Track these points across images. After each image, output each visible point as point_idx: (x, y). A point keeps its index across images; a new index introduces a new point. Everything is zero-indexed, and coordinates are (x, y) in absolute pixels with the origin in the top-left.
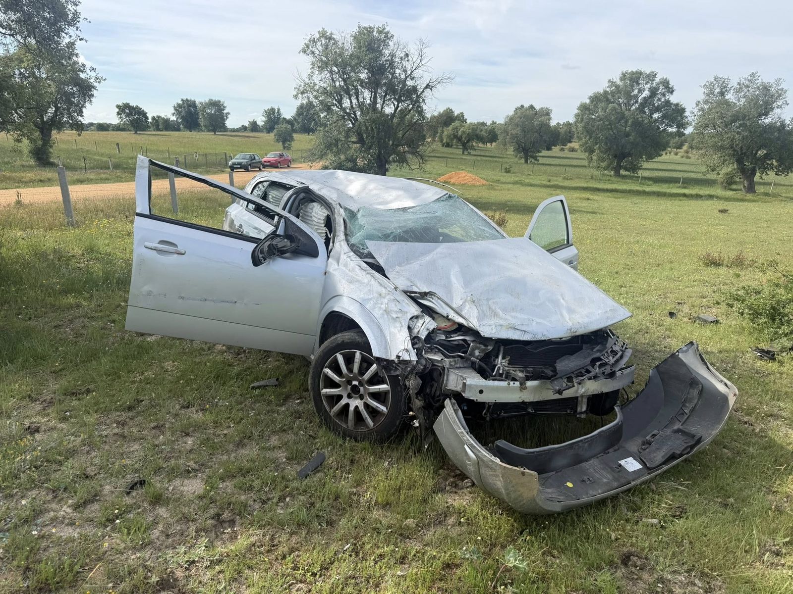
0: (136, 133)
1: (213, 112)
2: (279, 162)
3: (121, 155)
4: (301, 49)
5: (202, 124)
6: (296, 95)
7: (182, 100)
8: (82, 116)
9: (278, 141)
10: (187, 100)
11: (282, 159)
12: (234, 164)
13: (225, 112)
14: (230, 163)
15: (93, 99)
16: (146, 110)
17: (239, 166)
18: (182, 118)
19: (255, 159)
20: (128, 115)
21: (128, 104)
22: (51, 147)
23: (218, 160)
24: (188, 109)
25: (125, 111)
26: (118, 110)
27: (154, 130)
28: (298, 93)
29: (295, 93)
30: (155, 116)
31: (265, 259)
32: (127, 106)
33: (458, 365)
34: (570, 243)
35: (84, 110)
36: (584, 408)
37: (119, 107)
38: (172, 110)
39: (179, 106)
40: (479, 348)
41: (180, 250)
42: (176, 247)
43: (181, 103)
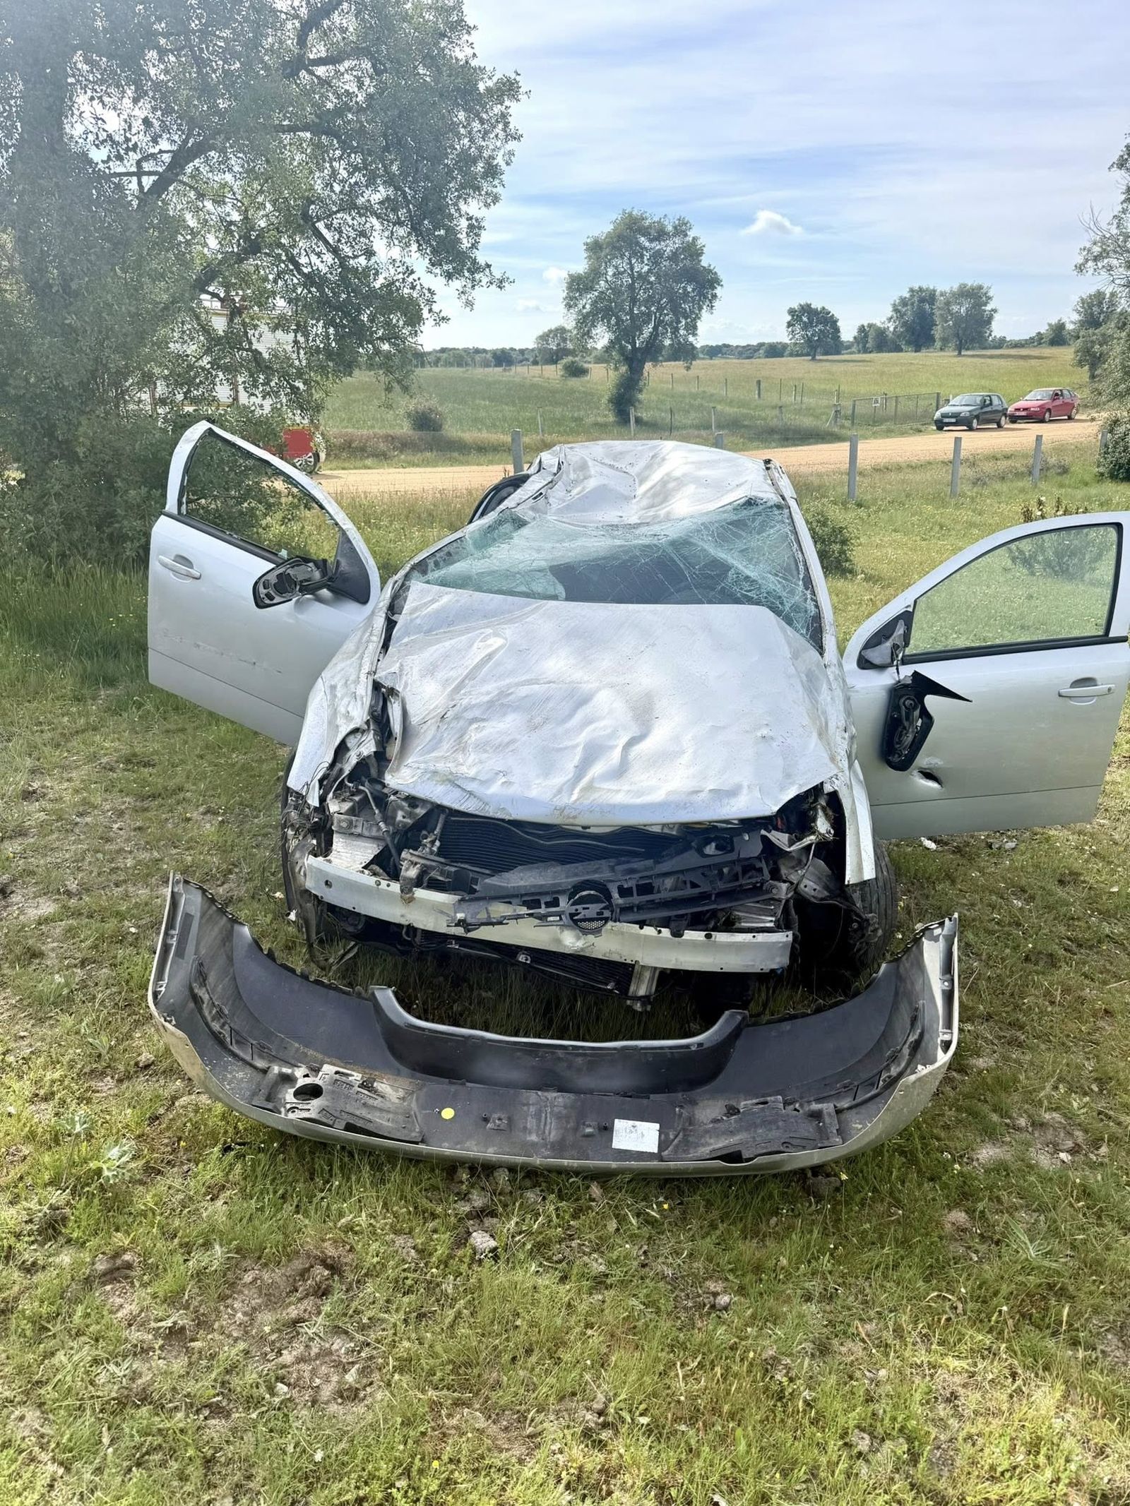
0: (814, 359)
1: (963, 310)
2: (1049, 410)
3: (761, 402)
4: (1115, 159)
5: (937, 336)
6: (1083, 264)
7: (912, 290)
8: (694, 335)
9: (1080, 364)
10: (921, 289)
11: (1058, 403)
12: (944, 416)
13: (988, 308)
14: (938, 415)
15: (716, 304)
16: (837, 316)
17: (953, 420)
18: (905, 324)
19: (991, 404)
20: (805, 327)
21: (809, 306)
22: (640, 391)
23: (919, 410)
24: (919, 307)
25: (801, 319)
26: (789, 318)
27: (859, 352)
28: (1087, 260)
29: (1080, 260)
30: (866, 324)
31: (271, 598)
32: (806, 309)
33: (359, 830)
34: (1112, 635)
35: (699, 324)
36: (642, 988)
37: (792, 312)
38: (889, 312)
39: (904, 302)
40: (402, 808)
41: (195, 572)
42: (192, 567)
43: (908, 295)
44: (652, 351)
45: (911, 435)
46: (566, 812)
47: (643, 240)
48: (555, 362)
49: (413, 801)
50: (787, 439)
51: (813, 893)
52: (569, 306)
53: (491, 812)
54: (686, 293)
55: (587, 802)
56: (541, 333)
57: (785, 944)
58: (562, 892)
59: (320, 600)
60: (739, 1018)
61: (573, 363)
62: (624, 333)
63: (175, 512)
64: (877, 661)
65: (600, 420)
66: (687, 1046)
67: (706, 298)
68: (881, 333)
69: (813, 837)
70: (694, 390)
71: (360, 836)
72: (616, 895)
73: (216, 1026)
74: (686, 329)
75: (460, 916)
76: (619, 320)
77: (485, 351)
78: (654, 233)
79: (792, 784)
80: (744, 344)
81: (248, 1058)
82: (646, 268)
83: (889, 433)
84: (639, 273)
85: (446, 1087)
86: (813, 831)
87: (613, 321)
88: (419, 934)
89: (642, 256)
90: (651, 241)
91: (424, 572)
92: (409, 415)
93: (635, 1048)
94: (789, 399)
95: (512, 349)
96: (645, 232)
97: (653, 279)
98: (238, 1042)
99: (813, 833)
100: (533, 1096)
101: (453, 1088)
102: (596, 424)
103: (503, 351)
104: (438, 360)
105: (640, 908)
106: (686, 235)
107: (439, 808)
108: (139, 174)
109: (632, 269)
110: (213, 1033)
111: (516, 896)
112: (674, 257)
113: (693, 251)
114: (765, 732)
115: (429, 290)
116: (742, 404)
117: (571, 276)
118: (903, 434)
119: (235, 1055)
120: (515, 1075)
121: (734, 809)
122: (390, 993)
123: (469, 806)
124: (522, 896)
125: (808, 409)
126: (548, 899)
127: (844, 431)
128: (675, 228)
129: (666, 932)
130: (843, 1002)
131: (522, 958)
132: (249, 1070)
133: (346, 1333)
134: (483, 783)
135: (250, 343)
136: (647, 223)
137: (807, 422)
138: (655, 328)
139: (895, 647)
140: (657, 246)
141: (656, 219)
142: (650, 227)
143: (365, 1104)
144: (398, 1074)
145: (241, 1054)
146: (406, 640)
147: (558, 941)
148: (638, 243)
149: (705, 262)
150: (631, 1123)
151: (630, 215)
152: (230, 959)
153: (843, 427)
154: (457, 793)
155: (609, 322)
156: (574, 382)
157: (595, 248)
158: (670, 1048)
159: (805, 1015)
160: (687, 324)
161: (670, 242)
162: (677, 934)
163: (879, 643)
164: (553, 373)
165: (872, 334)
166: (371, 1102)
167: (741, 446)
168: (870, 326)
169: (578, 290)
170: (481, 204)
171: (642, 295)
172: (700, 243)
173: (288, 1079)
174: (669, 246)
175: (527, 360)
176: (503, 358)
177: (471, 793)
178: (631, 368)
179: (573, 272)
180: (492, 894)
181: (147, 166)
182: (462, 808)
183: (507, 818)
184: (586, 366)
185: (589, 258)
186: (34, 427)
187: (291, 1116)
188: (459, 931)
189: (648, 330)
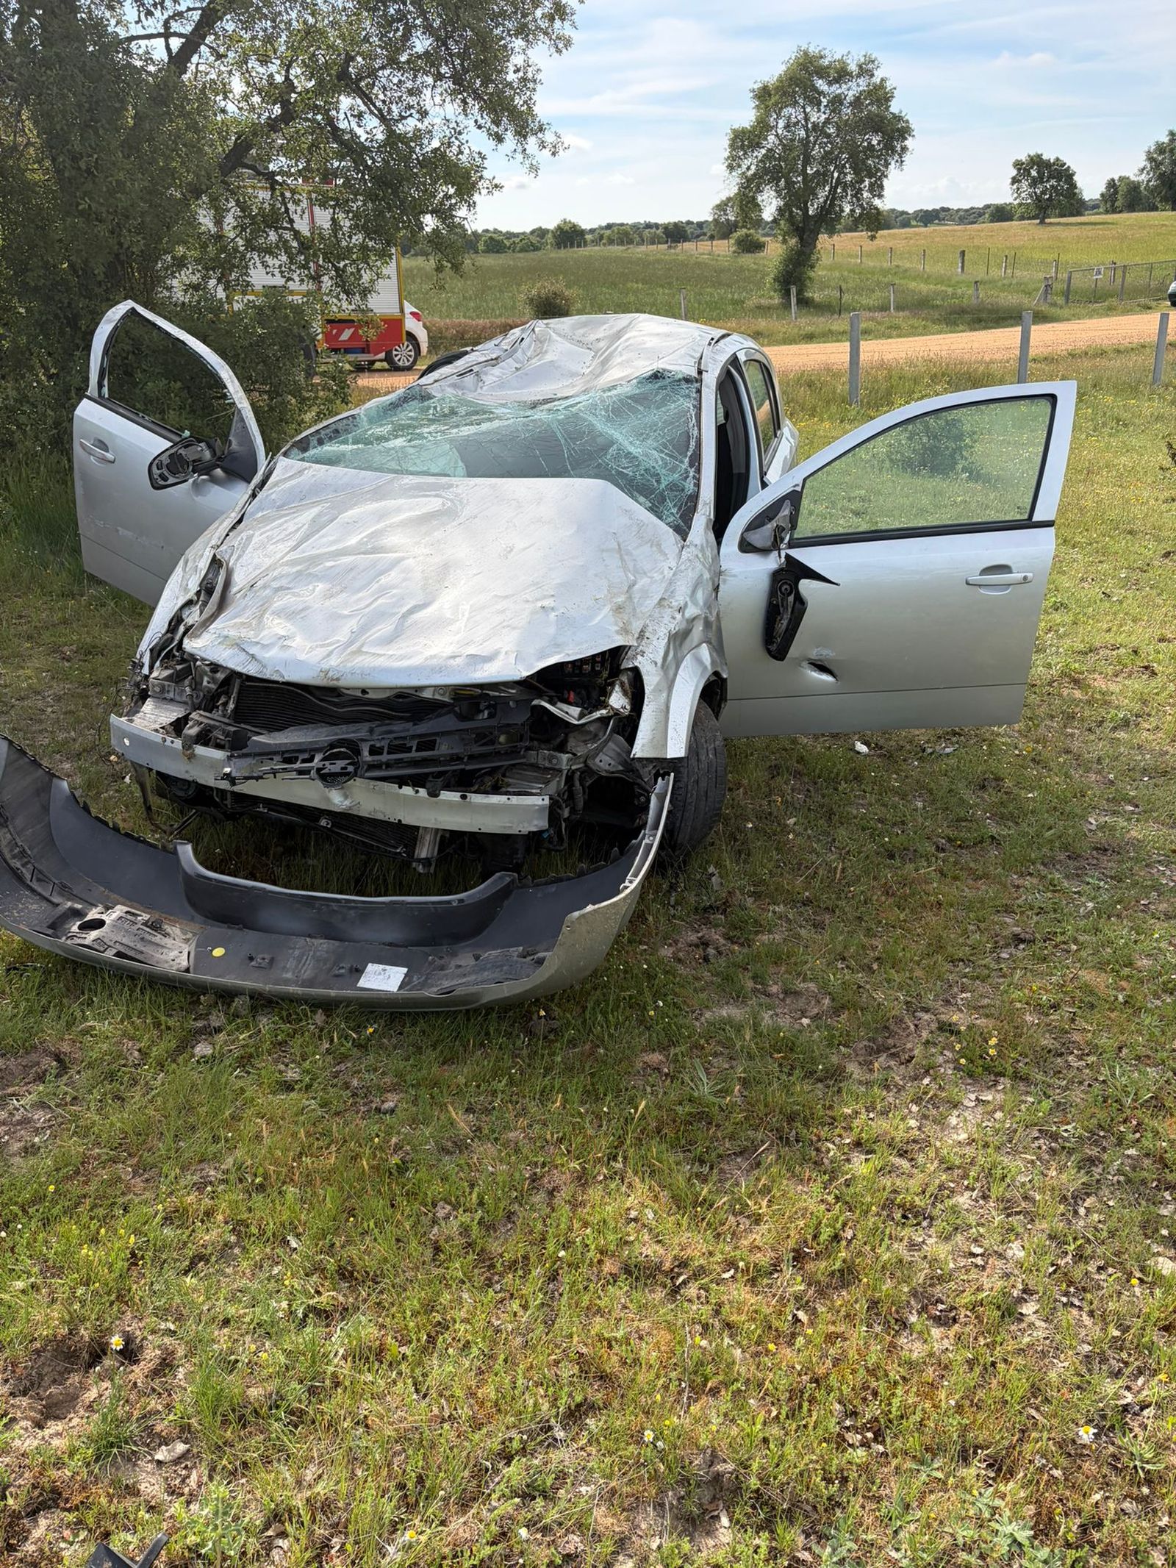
0: (1042, 222)
3: (964, 277)
8: (880, 196)
16: (1074, 168)
18: (1161, 176)
20: (1034, 183)
21: (1039, 156)
22: (812, 267)
23: (1154, 282)
25: (1029, 174)
26: (1014, 172)
27: (1106, 212)
30: (1116, 178)
31: (165, 479)
32: (1037, 161)
33: (171, 695)
35: (885, 182)
36: (425, 850)
37: (1018, 165)
38: (1142, 161)
39: (1161, 149)
40: (206, 673)
41: (110, 456)
42: (107, 451)
43: (1166, 140)
44: (828, 219)
45: (1137, 313)
46: (330, 674)
47: (821, 84)
48: (725, 236)
49: (215, 667)
50: (980, 320)
51: (607, 767)
52: (731, 168)
53: (268, 675)
54: (871, 147)
55: (349, 665)
56: (718, 202)
57: (541, 808)
58: (318, 750)
59: (214, 480)
60: (508, 879)
61: (747, 236)
62: (794, 199)
63: (96, 395)
64: (758, 544)
65: (763, 302)
66: (449, 902)
67: (894, 151)
68: (1134, 188)
69: (604, 712)
70: (886, 265)
71: (172, 700)
72: (366, 753)
73: (16, 864)
74: (871, 190)
75: (227, 770)
76: (790, 184)
77: (657, 226)
78: (833, 74)
79: (559, 653)
80: (967, 207)
81: (46, 894)
82: (823, 117)
83: (1110, 311)
84: (815, 126)
85: (224, 930)
86: (604, 705)
87: (782, 182)
88: (229, 796)
89: (819, 103)
90: (830, 84)
91: (305, 450)
92: (531, 300)
93: (402, 903)
94: (996, 273)
95: (689, 223)
96: (822, 72)
97: (831, 130)
98: (39, 880)
99: (605, 708)
100: (301, 941)
101: (230, 932)
102: (759, 307)
103: (676, 225)
104: (601, 237)
105: (388, 765)
106: (872, 75)
107: (233, 675)
108: (167, 35)
109: (807, 119)
110: (11, 868)
111: (275, 753)
112: (857, 102)
113: (880, 95)
114: (546, 603)
115: (480, 153)
116: (940, 280)
117: (734, 131)
118: (1126, 312)
119: (33, 890)
120: (295, 925)
121: (486, 674)
122: (189, 847)
123: (251, 669)
124: (283, 753)
125: (1019, 284)
126: (306, 756)
127: (1053, 310)
128: (860, 67)
129: (423, 792)
130: (604, 866)
131: (323, 822)
132: (45, 905)
133: (50, 1107)
134: (264, 646)
135: (291, 221)
136: (826, 62)
137: (1009, 299)
138: (833, 190)
139: (779, 530)
140: (837, 90)
141: (837, 57)
142: (829, 67)
143: (142, 939)
144: (192, 919)
145: (39, 890)
146: (260, 514)
147: (328, 800)
148: (815, 89)
149: (895, 107)
150: (382, 967)
151: (806, 53)
152: (46, 809)
153: (1054, 305)
154: (243, 656)
155: (777, 185)
156: (747, 260)
157: (763, 95)
158: (433, 903)
159: (569, 879)
160: (871, 185)
161: (853, 84)
162: (433, 794)
163: (763, 524)
164: (724, 248)
165: (1123, 189)
166: (149, 937)
167: (920, 330)
168: (1121, 179)
169: (742, 147)
170: (553, 50)
171: (817, 152)
172: (889, 85)
173: (78, 914)
174: (852, 90)
175: (705, 234)
176: (676, 233)
177: (253, 656)
178: (801, 239)
179: (736, 126)
180: (257, 750)
181: (175, 26)
182: (244, 671)
183: (281, 679)
184: (763, 239)
185: (757, 107)
186: (56, 316)
187: (69, 942)
188: (224, 785)
189: (823, 194)
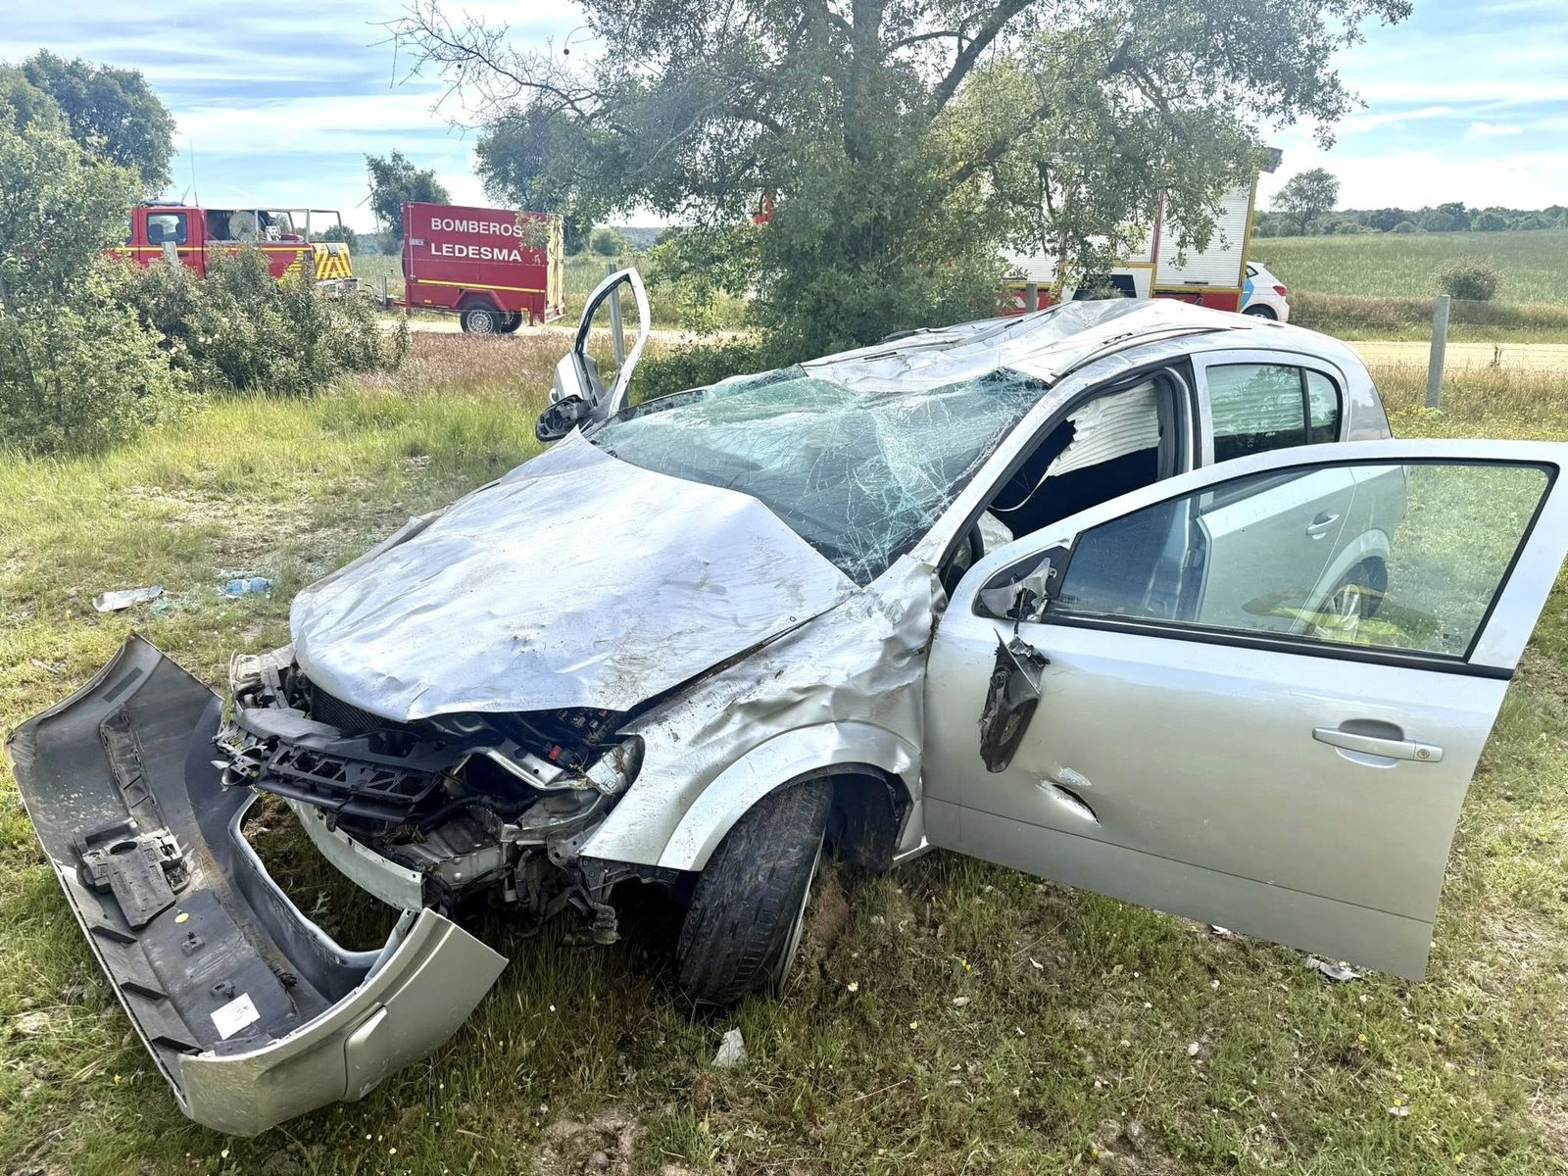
34: (1474, 660)
57: (413, 886)
64: (994, 608)
69: (579, 783)
73: (121, 767)
81: (130, 805)
86: (582, 774)
98: (136, 788)
99: (582, 778)
100: (236, 938)
101: (210, 901)
110: (111, 771)
119: (120, 797)
129: (324, 821)
132: (121, 814)
143: (145, 878)
144: (225, 872)
145: (127, 799)
162: (332, 827)
163: (1007, 583)
166: (152, 879)
173: (130, 832)
187: (84, 858)
